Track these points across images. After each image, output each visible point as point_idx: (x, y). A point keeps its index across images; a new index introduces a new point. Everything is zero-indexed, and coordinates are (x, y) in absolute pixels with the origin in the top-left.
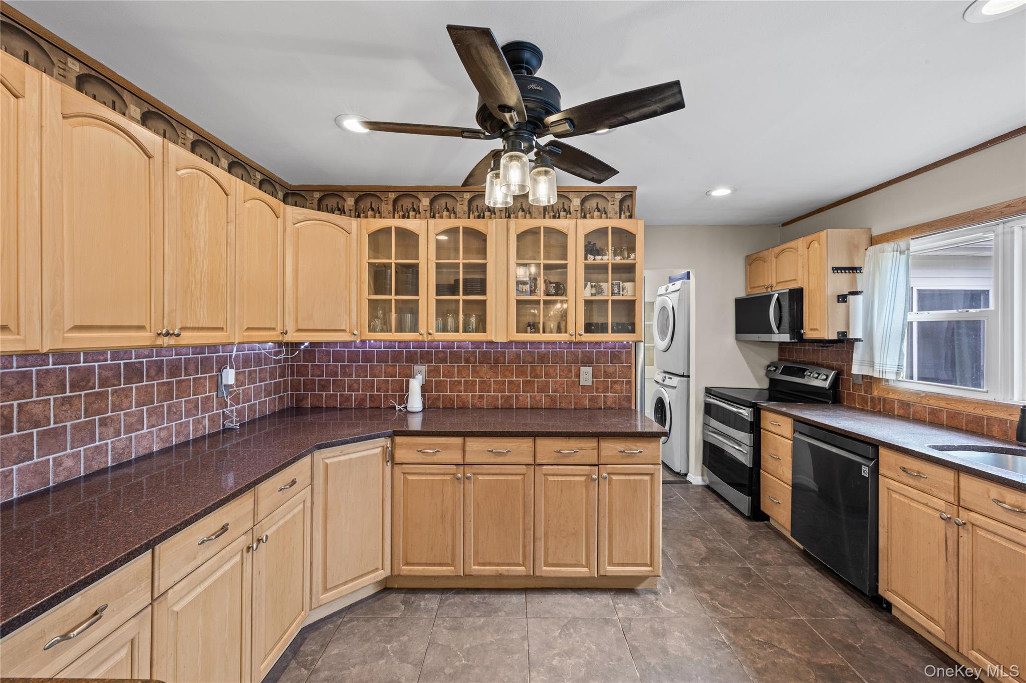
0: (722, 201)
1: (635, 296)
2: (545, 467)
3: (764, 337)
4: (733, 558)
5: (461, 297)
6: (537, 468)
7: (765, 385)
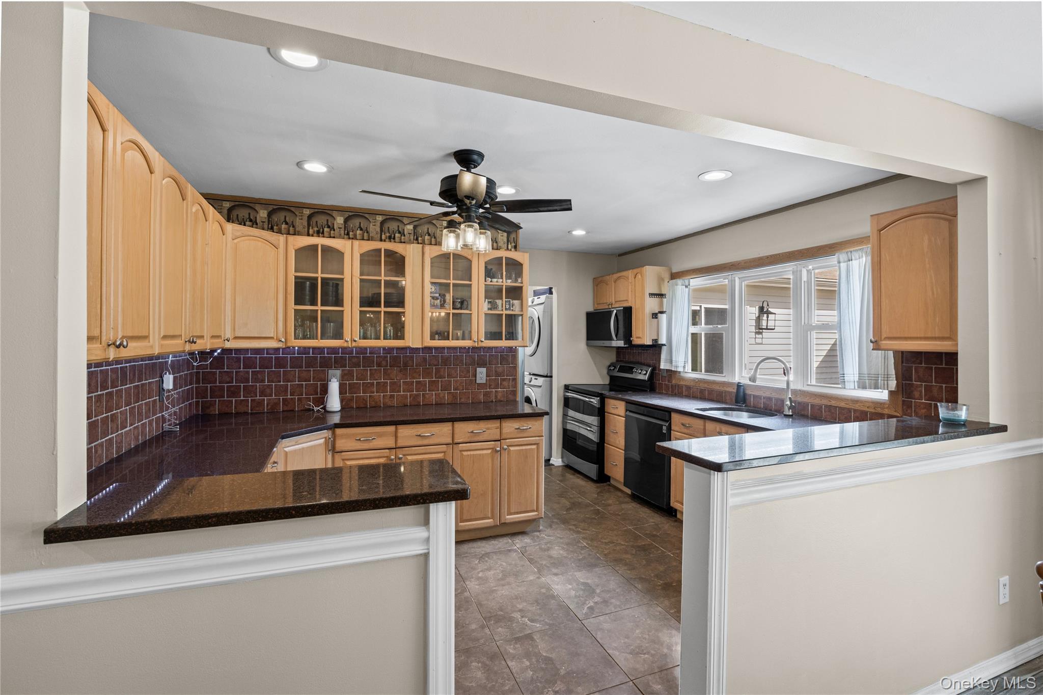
0: (579, 237)
1: (522, 311)
2: (461, 445)
3: (607, 343)
4: (587, 506)
5: (383, 309)
6: (455, 446)
7: (607, 381)
